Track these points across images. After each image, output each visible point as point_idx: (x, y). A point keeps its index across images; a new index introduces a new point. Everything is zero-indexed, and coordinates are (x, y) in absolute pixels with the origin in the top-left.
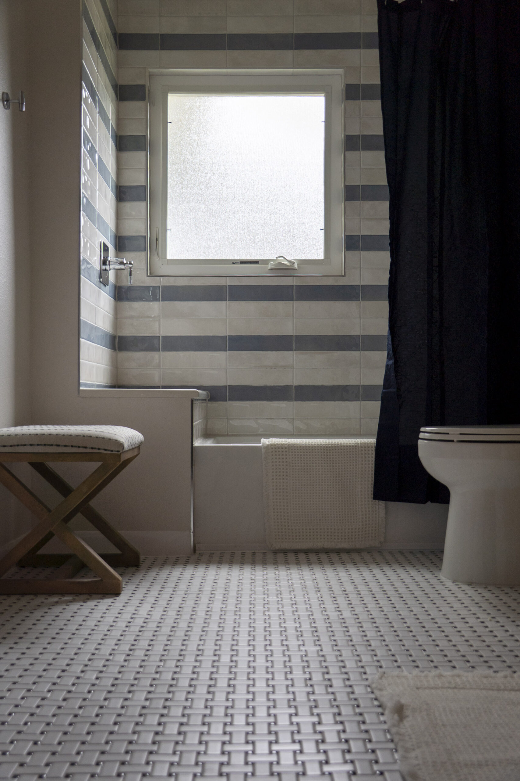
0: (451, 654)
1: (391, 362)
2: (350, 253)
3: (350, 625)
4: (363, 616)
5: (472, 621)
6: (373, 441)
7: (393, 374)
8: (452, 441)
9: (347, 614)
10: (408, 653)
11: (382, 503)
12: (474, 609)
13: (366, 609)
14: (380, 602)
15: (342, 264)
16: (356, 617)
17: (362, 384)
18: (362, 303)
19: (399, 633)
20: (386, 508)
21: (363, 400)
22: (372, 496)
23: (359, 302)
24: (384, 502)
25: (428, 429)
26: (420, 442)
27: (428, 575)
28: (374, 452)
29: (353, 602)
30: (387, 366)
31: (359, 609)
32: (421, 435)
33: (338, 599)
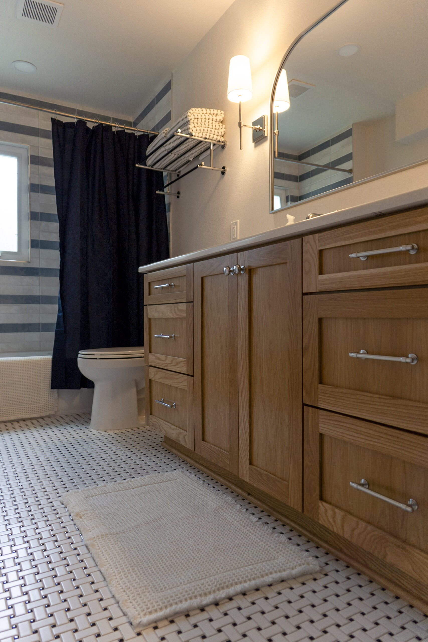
0: (101, 473)
1: (61, 314)
2: (34, 250)
3: (48, 470)
4: (52, 458)
5: (109, 452)
6: (50, 357)
7: (62, 321)
8: (96, 359)
9: (42, 458)
10: (79, 477)
11: (56, 390)
12: (110, 445)
13: (52, 454)
14: (59, 448)
15: (28, 254)
16: (48, 459)
17: (41, 322)
18: (41, 277)
19: (73, 465)
20: (58, 393)
21: (42, 331)
22: (50, 387)
23: (38, 277)
24: (57, 390)
25: (83, 352)
26: (78, 359)
27: (83, 428)
28: (51, 363)
29: (44, 450)
30: (58, 316)
31: (49, 454)
32: (79, 355)
33: (35, 449)
